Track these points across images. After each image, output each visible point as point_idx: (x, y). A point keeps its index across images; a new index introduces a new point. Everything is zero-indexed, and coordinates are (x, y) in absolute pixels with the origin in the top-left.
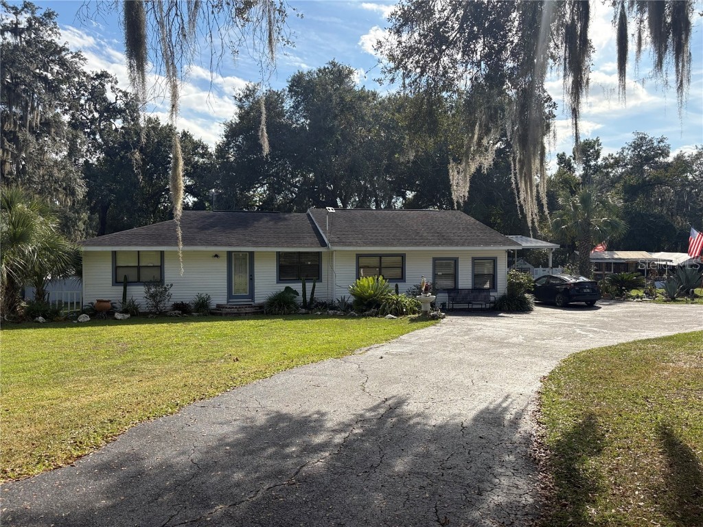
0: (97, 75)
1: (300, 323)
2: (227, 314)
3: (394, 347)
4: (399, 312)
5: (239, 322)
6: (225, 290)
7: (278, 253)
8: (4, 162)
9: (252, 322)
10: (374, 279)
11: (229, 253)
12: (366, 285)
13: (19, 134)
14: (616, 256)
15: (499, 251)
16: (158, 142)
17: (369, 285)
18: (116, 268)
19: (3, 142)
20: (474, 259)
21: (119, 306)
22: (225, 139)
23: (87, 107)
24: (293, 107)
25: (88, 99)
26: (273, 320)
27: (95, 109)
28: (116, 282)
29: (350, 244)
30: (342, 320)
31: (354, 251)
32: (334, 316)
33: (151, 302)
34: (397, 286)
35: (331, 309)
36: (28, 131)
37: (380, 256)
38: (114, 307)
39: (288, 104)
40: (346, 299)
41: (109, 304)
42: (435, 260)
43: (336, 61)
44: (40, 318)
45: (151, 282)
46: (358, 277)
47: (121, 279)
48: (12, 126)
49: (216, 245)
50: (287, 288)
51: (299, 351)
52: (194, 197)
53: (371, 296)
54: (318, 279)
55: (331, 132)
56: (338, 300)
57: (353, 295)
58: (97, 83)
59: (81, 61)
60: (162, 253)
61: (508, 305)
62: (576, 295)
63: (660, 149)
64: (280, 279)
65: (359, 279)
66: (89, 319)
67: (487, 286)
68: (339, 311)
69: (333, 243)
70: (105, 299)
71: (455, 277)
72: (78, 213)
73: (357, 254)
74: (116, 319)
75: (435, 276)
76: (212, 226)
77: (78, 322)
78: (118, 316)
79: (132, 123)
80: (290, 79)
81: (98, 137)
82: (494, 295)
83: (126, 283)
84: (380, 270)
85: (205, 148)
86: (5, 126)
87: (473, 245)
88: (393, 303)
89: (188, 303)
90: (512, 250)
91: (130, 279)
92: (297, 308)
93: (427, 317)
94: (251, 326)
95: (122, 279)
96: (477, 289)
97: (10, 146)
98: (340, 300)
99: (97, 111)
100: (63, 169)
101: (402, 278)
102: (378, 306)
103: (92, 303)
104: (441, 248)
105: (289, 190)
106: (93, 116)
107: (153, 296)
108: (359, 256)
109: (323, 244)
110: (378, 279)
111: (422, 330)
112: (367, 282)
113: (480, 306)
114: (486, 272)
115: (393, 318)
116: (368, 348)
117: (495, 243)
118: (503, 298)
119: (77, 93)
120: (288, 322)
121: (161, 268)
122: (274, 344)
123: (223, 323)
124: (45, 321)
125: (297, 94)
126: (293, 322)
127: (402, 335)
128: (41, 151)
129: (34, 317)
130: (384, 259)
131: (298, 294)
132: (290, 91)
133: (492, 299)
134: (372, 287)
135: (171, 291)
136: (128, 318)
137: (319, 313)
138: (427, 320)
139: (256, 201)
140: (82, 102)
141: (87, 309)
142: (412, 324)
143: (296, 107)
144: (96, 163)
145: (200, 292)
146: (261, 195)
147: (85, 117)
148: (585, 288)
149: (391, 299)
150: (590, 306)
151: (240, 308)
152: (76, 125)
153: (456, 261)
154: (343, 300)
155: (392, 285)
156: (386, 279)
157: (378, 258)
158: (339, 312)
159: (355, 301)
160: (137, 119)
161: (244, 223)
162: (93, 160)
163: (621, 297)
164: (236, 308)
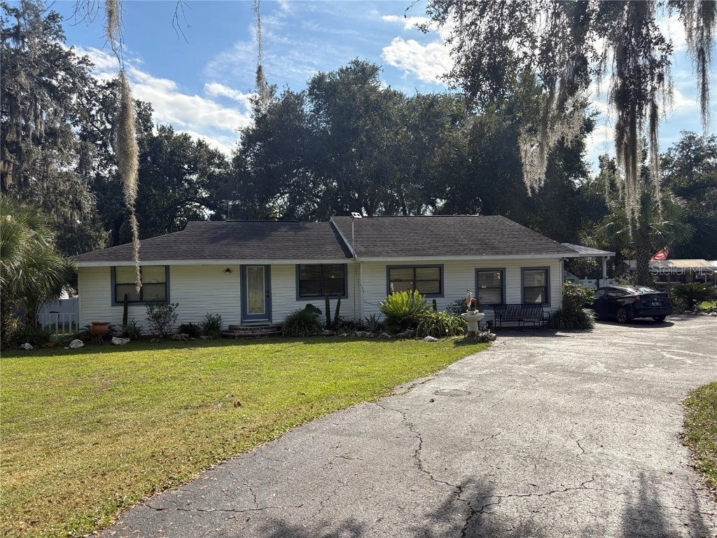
0: (108, 84)
1: (323, 347)
2: (240, 337)
3: (445, 384)
4: (439, 332)
5: (253, 347)
6: (239, 310)
7: (298, 266)
8: (4, 175)
9: (267, 346)
10: (409, 295)
11: (243, 267)
12: (400, 302)
13: (22, 145)
14: (671, 265)
15: (552, 258)
16: (171, 151)
17: (403, 301)
18: (116, 287)
19: (3, 154)
20: (523, 269)
21: (117, 328)
22: (241, 146)
23: (99, 118)
24: (314, 111)
25: (100, 110)
26: (292, 344)
27: (107, 119)
28: (116, 302)
29: (380, 254)
30: (373, 343)
31: (384, 262)
32: (363, 338)
33: (154, 324)
34: (434, 301)
35: (359, 330)
36: (31, 142)
37: (414, 268)
38: (113, 330)
39: (308, 108)
40: (376, 318)
41: (106, 327)
42: (478, 271)
43: (359, 59)
44: (27, 344)
45: (154, 301)
46: (389, 292)
47: (121, 298)
48: (15, 136)
49: (227, 258)
50: (309, 306)
51: (322, 389)
52: (211, 209)
53: (405, 314)
54: (344, 295)
55: (355, 133)
56: (367, 319)
57: (384, 312)
58: (108, 92)
59: (89, 67)
60: (167, 267)
61: (565, 321)
62: (643, 310)
63: (710, 150)
64: (300, 296)
65: (391, 295)
66: (82, 345)
67: (539, 300)
68: (368, 331)
69: (360, 254)
70: (100, 322)
71: (502, 290)
72: (99, 232)
73: (387, 266)
74: (113, 344)
75: (478, 289)
76: (224, 237)
77: (70, 348)
78: (116, 341)
79: (146, 133)
80: (310, 81)
81: (110, 149)
82: (547, 311)
83: (127, 303)
84: (415, 283)
85: (221, 157)
86: (8, 137)
87: (523, 252)
88: (433, 323)
89: (196, 324)
90: (567, 258)
91: (132, 298)
92: (320, 329)
93: (475, 340)
94: (266, 351)
95: (123, 298)
96: (527, 304)
97: (11, 157)
98: (369, 318)
99: (109, 122)
100: (68, 180)
101: (440, 293)
102: (415, 326)
103: (88, 326)
104: (485, 257)
105: (311, 200)
106: (106, 127)
107: (156, 317)
108: (390, 268)
109: (349, 255)
110: (413, 294)
111: (473, 357)
112: (400, 298)
113: (532, 324)
114: (536, 284)
115: (433, 341)
116: (411, 384)
117: (547, 250)
118: (558, 315)
119: (87, 104)
120: (309, 346)
121: (166, 285)
122: (290, 377)
123: (235, 348)
124: (32, 347)
125: (317, 97)
126: (315, 346)
127: (450, 363)
128: (46, 162)
129: (19, 344)
130: (418, 270)
131: (320, 313)
132: (310, 94)
133: (545, 315)
134: (407, 304)
135: (177, 311)
136: (128, 343)
137: (345, 335)
138: (475, 342)
139: (277, 213)
140: (93, 112)
141: (83, 333)
142: (459, 348)
143: (317, 111)
144: (107, 176)
145: (210, 312)
146: (281, 206)
147: (97, 128)
148: (654, 301)
149: (430, 318)
150: (659, 322)
151: (255, 329)
152: (87, 136)
153: (502, 271)
154: (373, 318)
155: (430, 301)
156: (422, 294)
157: (411, 271)
158: (368, 334)
159: (386, 320)
160: (151, 129)
161: (260, 234)
162: (105, 173)
163: (693, 311)
164: (251, 329)
